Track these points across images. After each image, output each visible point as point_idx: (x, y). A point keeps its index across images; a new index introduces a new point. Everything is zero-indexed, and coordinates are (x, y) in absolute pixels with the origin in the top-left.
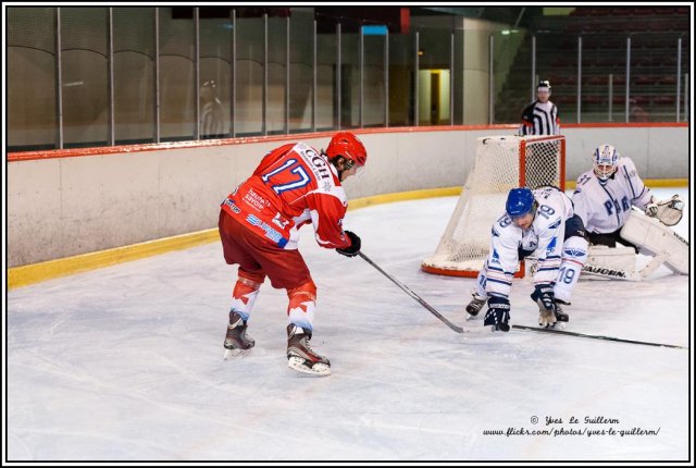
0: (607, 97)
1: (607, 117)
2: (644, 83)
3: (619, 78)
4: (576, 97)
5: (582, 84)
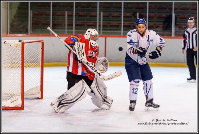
0: (65, 22)
1: (65, 32)
2: (82, 16)
3: (70, 13)
4: (50, 22)
5: (53, 15)
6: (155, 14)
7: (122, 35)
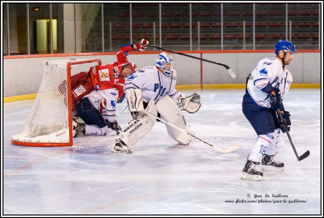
0: (153, 35)
6: (268, 22)
7: (222, 49)
